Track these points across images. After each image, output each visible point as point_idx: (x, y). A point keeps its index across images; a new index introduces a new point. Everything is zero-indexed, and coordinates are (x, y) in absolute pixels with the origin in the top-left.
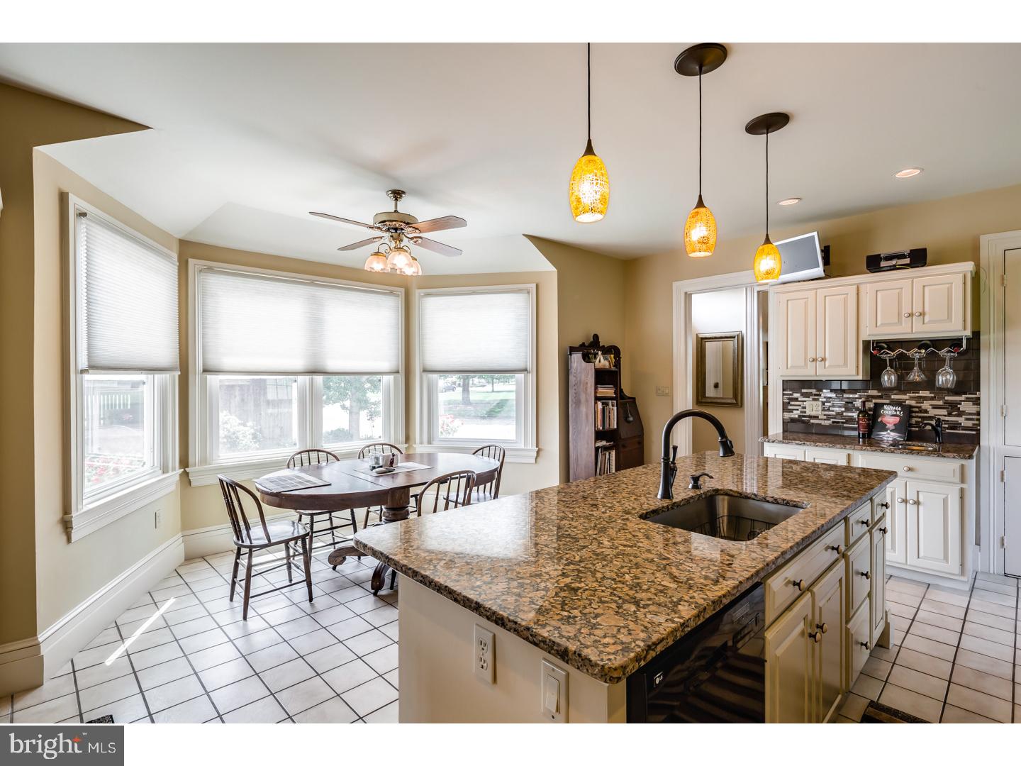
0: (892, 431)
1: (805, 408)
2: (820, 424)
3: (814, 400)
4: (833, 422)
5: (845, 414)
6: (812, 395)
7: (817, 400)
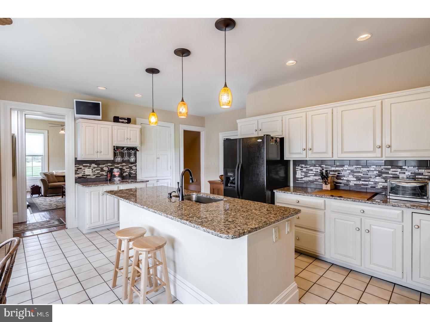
0: (118, 177)
1: (85, 172)
2: (91, 178)
3: (88, 168)
4: (96, 177)
5: (100, 173)
6: (88, 166)
7: (90, 168)
